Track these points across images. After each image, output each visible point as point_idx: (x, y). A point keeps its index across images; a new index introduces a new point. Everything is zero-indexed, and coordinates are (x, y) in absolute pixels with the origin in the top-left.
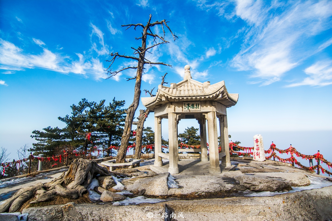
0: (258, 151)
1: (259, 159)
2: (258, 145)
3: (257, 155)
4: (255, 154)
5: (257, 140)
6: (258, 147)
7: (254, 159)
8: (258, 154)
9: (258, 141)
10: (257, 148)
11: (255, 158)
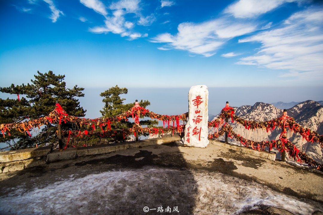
0: (199, 126)
1: (198, 142)
2: (199, 112)
3: (195, 133)
4: (191, 131)
5: (198, 98)
6: (198, 114)
7: (186, 143)
8: (198, 131)
9: (201, 100)
10: (195, 119)
11: (188, 140)
